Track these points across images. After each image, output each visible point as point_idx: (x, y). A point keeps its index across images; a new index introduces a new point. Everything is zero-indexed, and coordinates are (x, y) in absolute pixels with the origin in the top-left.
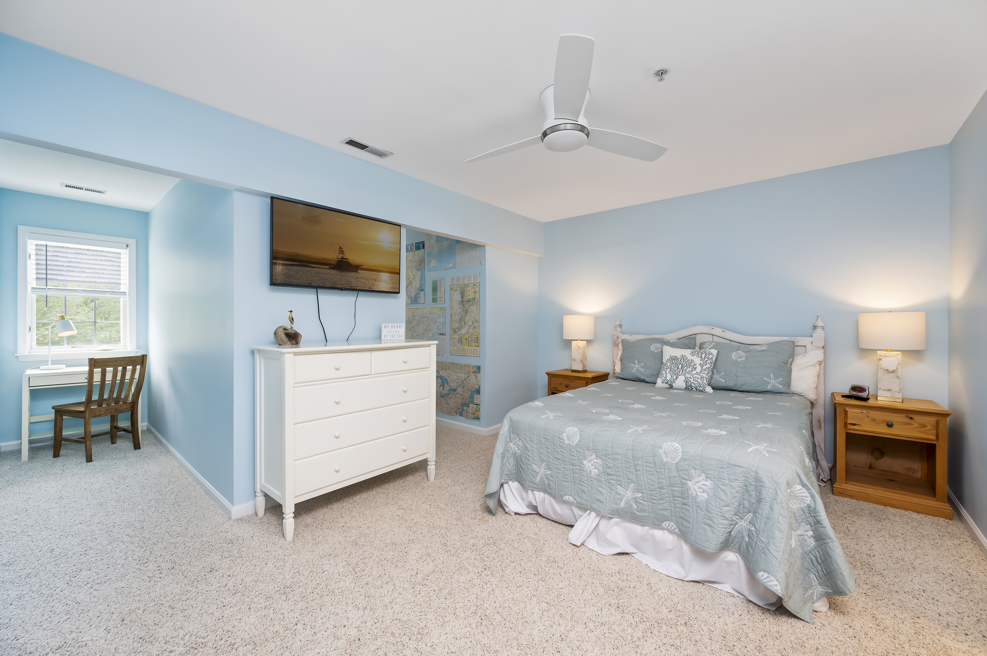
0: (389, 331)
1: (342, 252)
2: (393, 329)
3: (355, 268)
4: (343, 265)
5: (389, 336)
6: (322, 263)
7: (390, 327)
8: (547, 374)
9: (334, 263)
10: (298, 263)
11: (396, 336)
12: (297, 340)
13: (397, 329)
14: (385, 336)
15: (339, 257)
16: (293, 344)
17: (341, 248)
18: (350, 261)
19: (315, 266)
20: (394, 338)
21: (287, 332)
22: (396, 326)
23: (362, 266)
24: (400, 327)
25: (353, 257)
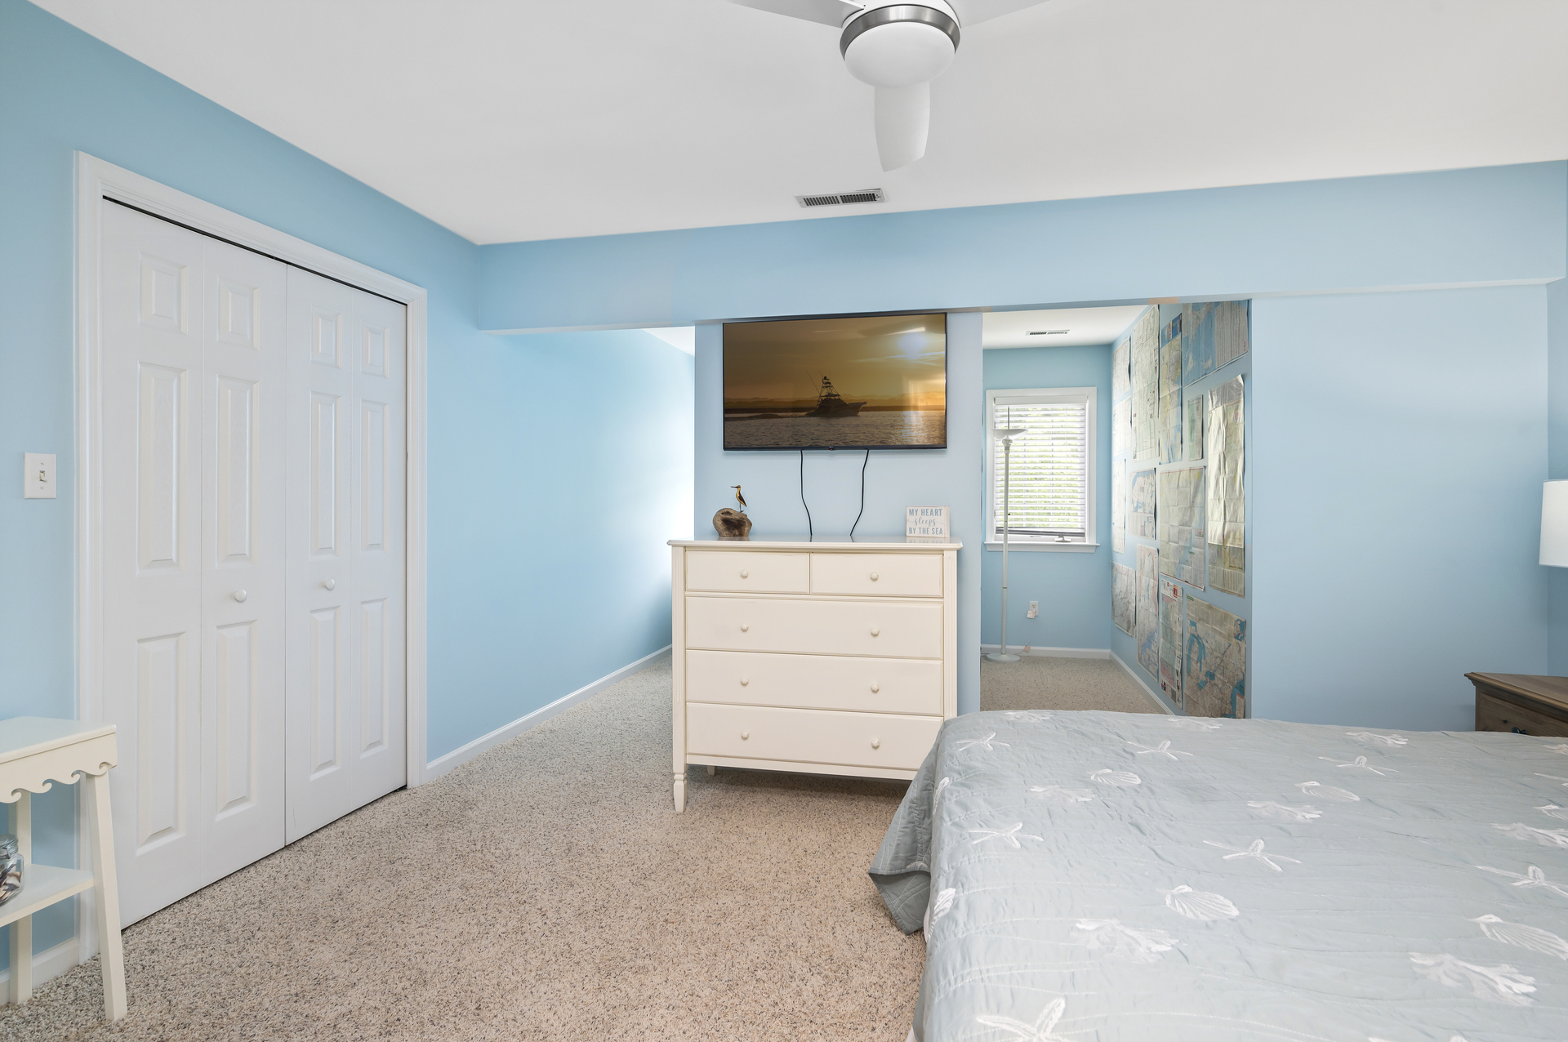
0: (917, 521)
1: (827, 383)
2: (925, 518)
3: (854, 409)
4: (832, 407)
5: (917, 530)
6: (796, 408)
7: (919, 512)
8: (1473, 678)
9: (815, 405)
10: (759, 414)
11: (930, 531)
12: (741, 531)
13: (932, 518)
14: (910, 530)
15: (824, 394)
16: (735, 535)
17: (825, 378)
18: (843, 398)
19: (784, 414)
20: (926, 535)
21: (728, 517)
22: (929, 511)
23: (865, 403)
24: (936, 513)
25: (848, 392)
